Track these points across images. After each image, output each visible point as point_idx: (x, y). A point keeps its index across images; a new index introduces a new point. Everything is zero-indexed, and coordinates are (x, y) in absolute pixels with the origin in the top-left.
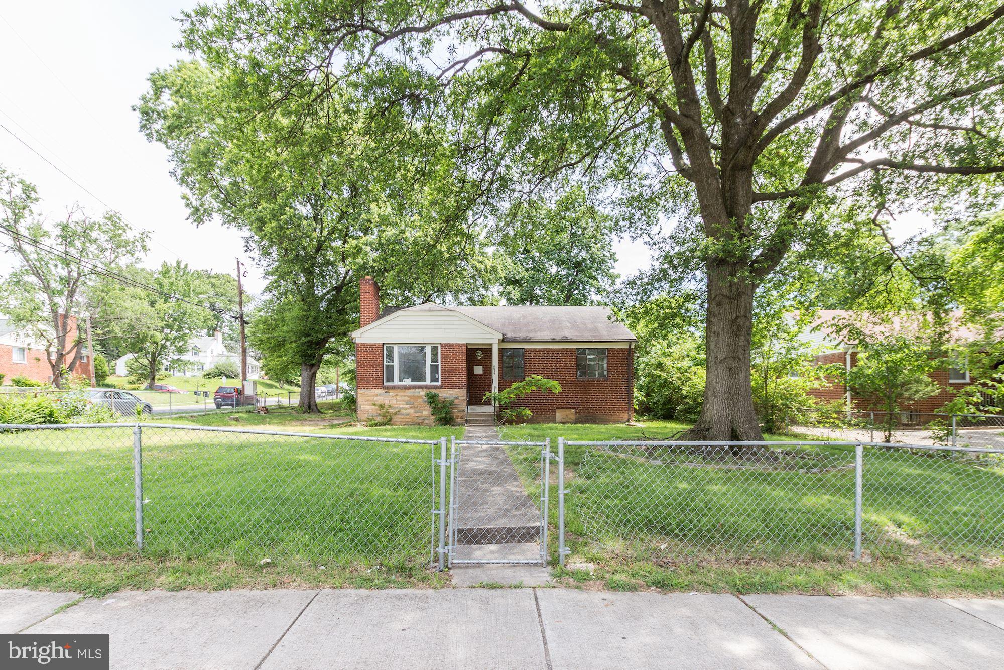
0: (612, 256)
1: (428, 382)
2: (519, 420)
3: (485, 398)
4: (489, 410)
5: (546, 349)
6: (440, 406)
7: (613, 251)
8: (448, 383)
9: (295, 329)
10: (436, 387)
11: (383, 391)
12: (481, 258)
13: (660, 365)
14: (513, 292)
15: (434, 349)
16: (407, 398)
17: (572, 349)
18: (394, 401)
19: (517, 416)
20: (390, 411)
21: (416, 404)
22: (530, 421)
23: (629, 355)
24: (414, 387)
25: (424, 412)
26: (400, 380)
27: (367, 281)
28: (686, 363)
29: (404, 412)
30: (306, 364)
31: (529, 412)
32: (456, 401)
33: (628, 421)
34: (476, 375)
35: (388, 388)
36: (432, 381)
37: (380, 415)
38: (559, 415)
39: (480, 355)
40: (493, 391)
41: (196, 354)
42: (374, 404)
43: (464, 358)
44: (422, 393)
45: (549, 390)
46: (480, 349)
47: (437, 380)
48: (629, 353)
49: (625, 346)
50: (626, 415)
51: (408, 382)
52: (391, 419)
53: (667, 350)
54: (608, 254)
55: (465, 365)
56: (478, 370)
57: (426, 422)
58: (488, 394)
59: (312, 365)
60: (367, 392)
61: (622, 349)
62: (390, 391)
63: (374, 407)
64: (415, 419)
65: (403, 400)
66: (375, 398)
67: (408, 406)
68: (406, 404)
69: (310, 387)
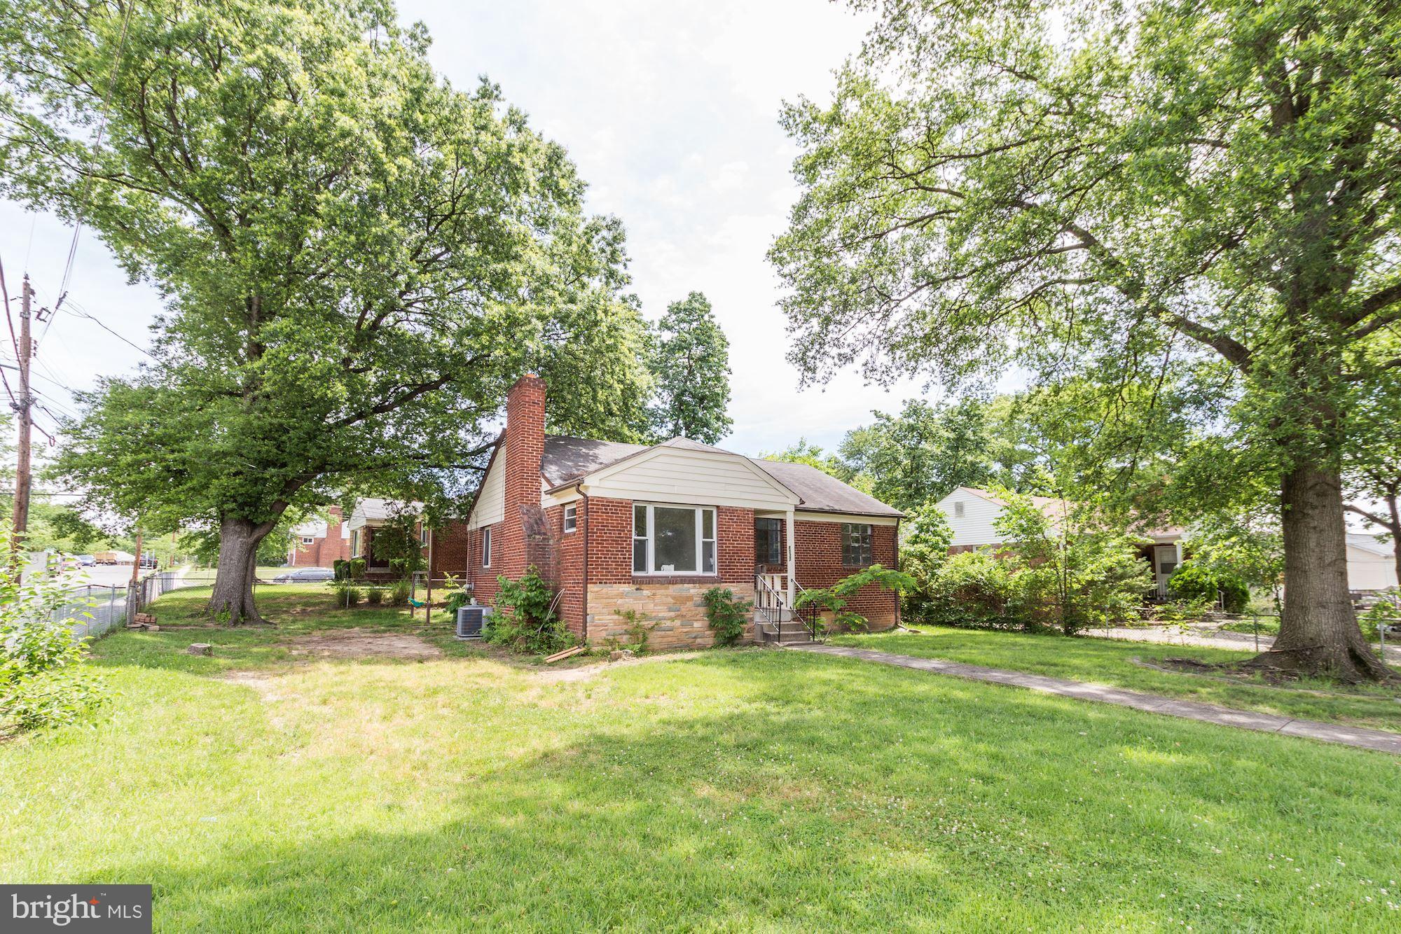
1: (699, 571)
4: (784, 617)
5: (808, 522)
8: (728, 573)
10: (711, 580)
11: (634, 587)
15: (707, 516)
16: (670, 600)
17: (836, 524)
18: (651, 606)
20: (644, 623)
21: (684, 610)
23: (894, 535)
24: (680, 581)
25: (697, 624)
26: (658, 568)
29: (668, 623)
32: (742, 604)
33: (896, 627)
35: (640, 581)
36: (705, 569)
37: (626, 633)
42: (618, 613)
43: (752, 532)
44: (695, 590)
47: (712, 568)
49: (892, 523)
50: (894, 617)
51: (669, 570)
52: (644, 639)
55: (752, 542)
57: (699, 641)
60: (604, 590)
61: (886, 527)
62: (643, 587)
63: (616, 617)
64: (683, 637)
65: (664, 604)
66: (620, 601)
67: (672, 614)
68: (670, 610)
69: (246, 568)
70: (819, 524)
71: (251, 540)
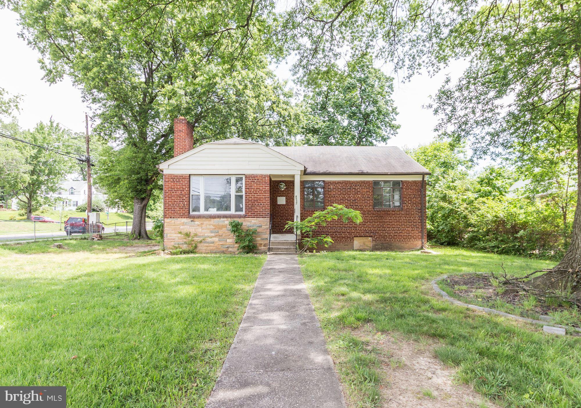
0: (394, 110)
1: (233, 212)
2: (320, 247)
3: (286, 226)
4: (291, 238)
5: (345, 182)
6: (243, 234)
7: (394, 106)
8: (251, 212)
9: (126, 168)
10: (240, 217)
11: (189, 220)
12: (285, 106)
13: (444, 198)
14: (312, 139)
15: (239, 180)
16: (212, 227)
17: (369, 182)
18: (200, 230)
19: (317, 244)
20: (196, 239)
21: (221, 232)
22: (331, 249)
23: (422, 187)
24: (219, 217)
25: (228, 241)
26: (207, 209)
27: (181, 121)
28: (471, 196)
29: (209, 240)
30: (137, 199)
31: (329, 239)
32: (259, 230)
33: (422, 248)
34: (280, 205)
35: (194, 217)
36: (236, 211)
37: (186, 243)
38: (357, 242)
39: (283, 187)
40: (295, 220)
41: (72, 193)
42: (180, 233)
43: (268, 188)
44: (227, 222)
45: (350, 219)
46: (283, 181)
47: (241, 210)
48: (423, 184)
49: (419, 178)
50: (420, 242)
51: (213, 211)
52: (196, 247)
53: (451, 184)
54: (390, 109)
55: (268, 195)
56: (282, 201)
57: (230, 249)
58: (290, 222)
59: (143, 199)
60: (173, 221)
61: (415, 182)
62: (195, 220)
63: (180, 235)
64: (220, 247)
65: (208, 229)
66: (182, 227)
67: (213, 234)
68: (212, 232)
69: (141, 217)
70: (353, 182)
71: (142, 206)
